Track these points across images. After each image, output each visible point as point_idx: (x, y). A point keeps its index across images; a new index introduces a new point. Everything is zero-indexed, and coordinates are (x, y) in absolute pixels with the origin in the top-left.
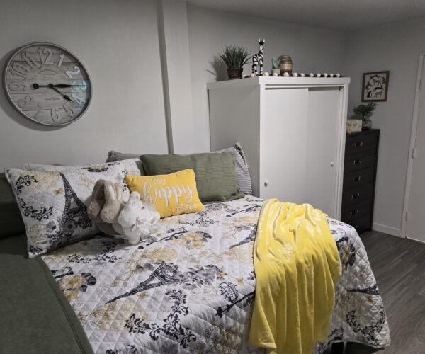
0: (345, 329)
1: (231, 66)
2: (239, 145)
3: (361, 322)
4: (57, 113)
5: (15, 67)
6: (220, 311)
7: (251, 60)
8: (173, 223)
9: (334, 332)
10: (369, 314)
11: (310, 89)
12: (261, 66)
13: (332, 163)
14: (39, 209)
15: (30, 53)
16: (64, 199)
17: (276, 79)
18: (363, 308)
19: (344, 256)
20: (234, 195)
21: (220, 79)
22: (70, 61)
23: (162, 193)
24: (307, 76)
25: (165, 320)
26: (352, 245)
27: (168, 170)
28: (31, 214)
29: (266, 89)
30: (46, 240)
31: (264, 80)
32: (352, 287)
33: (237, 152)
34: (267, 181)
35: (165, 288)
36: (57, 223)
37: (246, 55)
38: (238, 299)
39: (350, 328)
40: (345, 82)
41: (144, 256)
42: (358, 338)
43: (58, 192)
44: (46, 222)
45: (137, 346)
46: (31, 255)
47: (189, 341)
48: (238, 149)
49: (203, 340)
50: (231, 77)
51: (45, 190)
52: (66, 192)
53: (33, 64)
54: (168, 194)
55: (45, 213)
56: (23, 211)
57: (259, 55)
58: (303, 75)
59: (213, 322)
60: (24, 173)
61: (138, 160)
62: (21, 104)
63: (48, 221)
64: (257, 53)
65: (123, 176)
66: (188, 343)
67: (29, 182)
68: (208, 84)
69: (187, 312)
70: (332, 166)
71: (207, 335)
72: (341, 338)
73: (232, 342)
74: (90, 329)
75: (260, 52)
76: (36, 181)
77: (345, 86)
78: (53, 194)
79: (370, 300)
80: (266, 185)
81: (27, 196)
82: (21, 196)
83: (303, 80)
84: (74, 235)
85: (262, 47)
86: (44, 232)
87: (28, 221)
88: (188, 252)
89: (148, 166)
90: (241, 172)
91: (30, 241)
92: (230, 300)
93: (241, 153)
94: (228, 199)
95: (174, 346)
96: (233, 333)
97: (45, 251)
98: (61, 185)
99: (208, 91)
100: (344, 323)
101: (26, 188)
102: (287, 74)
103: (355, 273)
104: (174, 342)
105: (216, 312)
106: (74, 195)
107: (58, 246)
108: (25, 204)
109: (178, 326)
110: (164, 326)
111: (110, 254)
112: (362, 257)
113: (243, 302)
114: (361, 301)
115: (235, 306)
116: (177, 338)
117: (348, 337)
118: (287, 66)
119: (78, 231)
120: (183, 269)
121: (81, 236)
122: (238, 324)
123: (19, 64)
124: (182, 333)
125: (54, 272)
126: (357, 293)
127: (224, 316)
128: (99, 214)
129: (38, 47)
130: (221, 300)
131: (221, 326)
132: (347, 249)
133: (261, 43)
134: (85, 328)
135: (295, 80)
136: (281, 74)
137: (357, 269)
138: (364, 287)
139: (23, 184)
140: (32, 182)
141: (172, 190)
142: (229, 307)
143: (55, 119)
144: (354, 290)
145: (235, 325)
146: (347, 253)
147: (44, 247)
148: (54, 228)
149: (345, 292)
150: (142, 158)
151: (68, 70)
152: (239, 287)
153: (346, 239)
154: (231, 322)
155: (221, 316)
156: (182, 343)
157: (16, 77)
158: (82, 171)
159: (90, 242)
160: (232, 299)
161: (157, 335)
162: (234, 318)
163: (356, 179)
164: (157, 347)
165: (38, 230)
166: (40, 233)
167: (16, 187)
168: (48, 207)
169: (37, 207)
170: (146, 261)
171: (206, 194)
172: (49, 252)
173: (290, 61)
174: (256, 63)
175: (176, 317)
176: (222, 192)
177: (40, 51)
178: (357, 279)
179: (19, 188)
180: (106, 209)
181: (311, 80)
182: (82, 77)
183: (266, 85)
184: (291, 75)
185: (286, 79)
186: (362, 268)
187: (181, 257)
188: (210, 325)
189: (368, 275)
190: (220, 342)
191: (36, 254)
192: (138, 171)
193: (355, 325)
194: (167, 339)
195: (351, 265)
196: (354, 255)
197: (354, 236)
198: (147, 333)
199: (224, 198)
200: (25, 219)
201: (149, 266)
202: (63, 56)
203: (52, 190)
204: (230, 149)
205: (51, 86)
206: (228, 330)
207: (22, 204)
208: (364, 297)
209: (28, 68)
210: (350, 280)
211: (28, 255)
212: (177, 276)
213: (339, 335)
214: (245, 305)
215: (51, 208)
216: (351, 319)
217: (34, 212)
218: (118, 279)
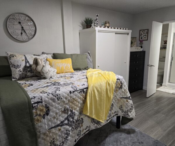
0: (119, 111)
1: (88, 24)
2: (89, 52)
3: (124, 109)
4: (24, 37)
5: (10, 20)
6: (70, 92)
9: (115, 112)
10: (127, 106)
11: (116, 33)
12: (97, 24)
13: (125, 61)
14: (16, 65)
15: (16, 16)
16: (25, 63)
17: (102, 29)
18: (125, 104)
19: (118, 85)
20: (85, 68)
21: (84, 28)
22: (29, 19)
23: (59, 65)
24: (114, 28)
26: (121, 82)
27: (62, 58)
28: (14, 67)
29: (98, 32)
30: (18, 75)
32: (121, 97)
33: (88, 55)
34: (99, 65)
35: (55, 86)
36: (22, 70)
38: (77, 90)
39: (121, 111)
40: (130, 32)
41: (50, 81)
42: (123, 115)
43: (23, 60)
44: (18, 69)
45: (42, 96)
46: (13, 80)
47: (60, 99)
48: (89, 53)
49: (65, 100)
50: (87, 28)
51: (18, 59)
52: (26, 60)
53: (17, 20)
54: (61, 65)
55: (18, 66)
56: (11, 66)
57: (97, 20)
58: (113, 28)
59: (68, 95)
60: (12, 53)
61: (52, 55)
62: (12, 33)
63: (19, 69)
64: (96, 19)
65: (46, 58)
66: (59, 99)
67: (13, 56)
68: (79, 31)
69: (60, 91)
70: (125, 63)
71: (66, 98)
72: (118, 115)
73: (75, 103)
74: (29, 93)
75: (97, 19)
76: (16, 56)
77: (130, 33)
78: (21, 61)
79: (127, 101)
80: (98, 67)
81: (12, 61)
82: (10, 61)
83: (113, 30)
84: (27, 75)
85: (97, 17)
86: (17, 72)
87: (13, 69)
88: (65, 80)
89: (55, 57)
90: (89, 61)
91: (13, 76)
92: (74, 90)
93: (90, 55)
94: (83, 70)
95: (55, 99)
96: (75, 100)
97: (18, 79)
98: (24, 58)
99: (79, 33)
100: (119, 110)
101: (12, 58)
102: (106, 27)
103: (122, 92)
105: (69, 92)
106: (28, 62)
107: (22, 78)
108: (12, 63)
109: (56, 94)
110: (52, 93)
111: (39, 81)
112: (125, 86)
113: (79, 91)
114: (124, 101)
115: (76, 92)
116: (56, 97)
117: (120, 114)
118: (107, 25)
119: (29, 74)
120: (62, 83)
121: (30, 76)
122: (77, 98)
123: (12, 19)
124: (57, 95)
125: (20, 83)
126: (123, 99)
127: (72, 94)
128: (36, 68)
129: (18, 14)
131: (71, 97)
132: (119, 83)
133: (97, 16)
135: (110, 29)
136: (105, 27)
137: (123, 90)
138: (125, 97)
139: (11, 57)
140: (14, 57)
141: (62, 64)
142: (74, 92)
143: (23, 39)
144: (122, 98)
145: (76, 98)
146: (119, 84)
147: (17, 77)
148: (21, 71)
149: (119, 98)
150: (54, 54)
151: (29, 22)
152: (77, 87)
153: (119, 79)
154: (75, 97)
155: (71, 94)
156: (57, 99)
157: (11, 24)
158: (31, 55)
159: (33, 78)
160: (75, 89)
161: (49, 94)
162: (76, 95)
163: (136, 69)
164: (49, 98)
165: (16, 72)
166: (16, 73)
167: (9, 58)
168: (19, 65)
169: (16, 64)
170: (50, 82)
171: (75, 67)
172: (19, 79)
173: (109, 23)
174: (95, 23)
177: (19, 15)
178: (123, 94)
179: (10, 58)
180: (38, 67)
181: (116, 30)
182: (33, 25)
183: (98, 30)
184: (108, 27)
185: (106, 29)
186: (125, 90)
187: (62, 81)
188: (67, 96)
189: (127, 93)
190: (70, 102)
191: (15, 79)
192: (51, 58)
193: (122, 110)
194: (52, 96)
195: (121, 89)
196: (122, 85)
197: (122, 79)
198: (46, 94)
199: (82, 69)
200: (11, 68)
201: (51, 83)
202: (27, 17)
203: (21, 60)
204: (86, 54)
205: (22, 27)
206: (73, 99)
207: (11, 63)
208: (125, 100)
209: (15, 21)
210: (121, 94)
211: (12, 80)
212: (59, 84)
213: (117, 113)
214: (80, 92)
215: (20, 65)
216: (121, 108)
217: (14, 66)
218: (40, 85)
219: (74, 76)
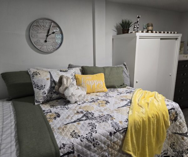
0: (169, 150)
1: (124, 28)
2: (125, 63)
3: (177, 148)
4: (49, 47)
5: (34, 28)
6: (111, 134)
7: (133, 25)
8: (93, 96)
9: (164, 151)
10: (181, 145)
11: (161, 39)
12: (138, 28)
13: (170, 74)
14: (40, 85)
15: (40, 22)
16: (50, 82)
17: (145, 34)
18: (179, 142)
19: (172, 117)
20: (121, 86)
21: (118, 34)
22: (55, 25)
23: (90, 82)
24: (160, 33)
25: (87, 134)
26: (176, 112)
27: (93, 73)
28: (37, 87)
29: (140, 38)
30: (42, 98)
31: (139, 34)
32: (174, 131)
33: (124, 67)
34: (137, 81)
35: (88, 121)
36: (46, 92)
37: (131, 23)
38: (119, 130)
39: (172, 150)
40: (179, 36)
41: (80, 108)
42: (175, 155)
43: (48, 79)
44: (42, 91)
45: (74, 143)
46: (36, 104)
47: (97, 145)
48: (125, 65)
49: (103, 145)
50: (124, 33)
51: (43, 78)
52: (51, 79)
53: (41, 27)
54: (92, 83)
55: (42, 87)
56: (34, 86)
57: (137, 23)
58: (158, 32)
59: (107, 138)
60: (35, 70)
61: (80, 68)
62: (36, 43)
63: (43, 90)
64: (136, 22)
65: (74, 74)
66: (96, 146)
67: (37, 74)
68: (113, 36)
69: (96, 132)
70: (170, 75)
71: (105, 143)
72: (167, 154)
73: (116, 148)
74: (56, 134)
75: (138, 21)
76: (39, 74)
77: (179, 38)
78: (46, 80)
79: (183, 139)
80: (137, 82)
81: (36, 80)
82: (33, 80)
83: (158, 34)
84: (53, 97)
85: (138, 19)
86: (41, 95)
87: (36, 90)
88: (99, 108)
89: (84, 71)
90: (125, 76)
91: (36, 98)
92: (116, 130)
93: (126, 67)
94: (119, 87)
95: (90, 146)
96: (116, 144)
97: (41, 103)
98: (49, 76)
99: (113, 39)
100: (169, 147)
101: (35, 77)
102: (150, 32)
103: (177, 125)
104: (90, 144)
105: (109, 134)
106: (54, 81)
107: (46, 102)
108: (35, 83)
109: (92, 137)
110: (86, 137)
111: (66, 106)
112: (181, 118)
113: (121, 131)
114: (178, 138)
115: (118, 133)
116: (92, 143)
117: (170, 153)
118: (150, 28)
119: (54, 96)
120: (96, 115)
121: (55, 98)
122: (119, 141)
123: (36, 27)
124: (94, 140)
125: (44, 111)
126: (177, 135)
127: (112, 136)
129: (43, 20)
130: (112, 129)
131: (111, 140)
132: (174, 113)
133: (139, 17)
134: (54, 134)
135: (154, 34)
136: (147, 32)
137: (178, 123)
138: (181, 132)
139: (35, 75)
140: (38, 75)
141: (94, 81)
142: (115, 133)
143: (48, 50)
144: (175, 133)
145: (117, 141)
146: (173, 115)
147: (41, 101)
148: (45, 93)
149: (171, 133)
150: (82, 67)
151: (54, 29)
152: (120, 124)
153: (174, 109)
154: (116, 140)
155: (111, 136)
156: (93, 145)
157: (34, 32)
158: (57, 71)
159: (59, 101)
160: (117, 129)
161: (83, 140)
162: (117, 137)
163: (182, 83)
164: (83, 145)
165: (39, 94)
166: (40, 95)
167: (32, 76)
168: (43, 85)
169: (39, 85)
170: (81, 110)
171: (109, 84)
172: (43, 103)
173: (152, 26)
174: (136, 27)
175: (92, 134)
176: (116, 84)
177: (44, 22)
178: (178, 128)
179: (33, 76)
181: (162, 35)
182: (60, 32)
183: (140, 36)
184: (152, 32)
185: (150, 34)
186: (180, 123)
187: (96, 110)
188: (106, 139)
189: (183, 127)
190: (110, 147)
191: (38, 103)
192: (80, 73)
193: (174, 149)
194: (87, 142)
195: (175, 121)
196: (177, 117)
197: (178, 108)
198: (79, 138)
199: (117, 87)
200: (34, 89)
201: (82, 112)
202: (52, 23)
203: (45, 78)
204: (121, 65)
205: (47, 36)
206: (114, 142)
207: (34, 83)
208: (180, 137)
209: (39, 28)
210: (173, 128)
211: (35, 104)
212: (93, 117)
213: (166, 152)
214: (122, 133)
215: (45, 85)
216: (172, 146)
217: (38, 86)
218: (69, 116)
219: (109, 99)
